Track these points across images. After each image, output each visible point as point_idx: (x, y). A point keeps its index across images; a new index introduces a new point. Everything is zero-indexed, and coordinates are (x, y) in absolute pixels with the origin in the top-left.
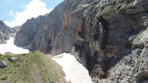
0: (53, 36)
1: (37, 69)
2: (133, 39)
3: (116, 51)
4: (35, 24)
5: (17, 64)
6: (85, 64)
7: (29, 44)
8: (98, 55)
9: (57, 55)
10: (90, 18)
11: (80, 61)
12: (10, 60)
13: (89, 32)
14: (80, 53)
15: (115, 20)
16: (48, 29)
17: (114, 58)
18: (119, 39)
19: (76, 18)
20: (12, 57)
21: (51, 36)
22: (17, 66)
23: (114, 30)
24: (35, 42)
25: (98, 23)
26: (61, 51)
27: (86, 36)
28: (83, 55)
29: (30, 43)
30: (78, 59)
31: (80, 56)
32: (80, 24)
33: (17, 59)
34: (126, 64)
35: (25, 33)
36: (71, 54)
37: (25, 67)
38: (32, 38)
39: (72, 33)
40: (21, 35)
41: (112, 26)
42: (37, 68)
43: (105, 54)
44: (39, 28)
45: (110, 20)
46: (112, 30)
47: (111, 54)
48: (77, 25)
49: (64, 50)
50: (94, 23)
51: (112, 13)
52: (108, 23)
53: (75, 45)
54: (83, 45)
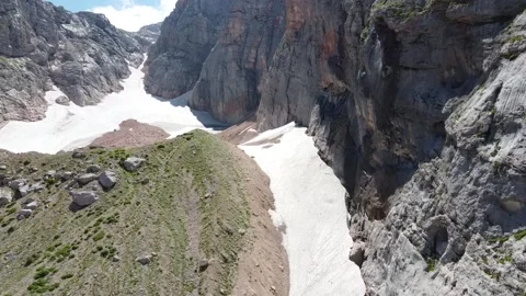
0: (262, 57)
1: (192, 191)
2: (452, 109)
3: (413, 142)
4: (204, 14)
5: (143, 176)
6: (341, 168)
7: (191, 88)
8: (372, 146)
9: (273, 128)
10: (357, 15)
11: (330, 158)
12: (123, 165)
13: (355, 62)
14: (332, 131)
15: (420, 36)
16: (247, 32)
17: (410, 159)
18: (421, 106)
19: (322, 7)
20: (128, 156)
21: (256, 59)
22: (143, 183)
23: (413, 69)
24: (206, 82)
25: (373, 37)
26: (285, 114)
27: (349, 73)
28: (337, 138)
29: (194, 83)
30: (323, 149)
31: (330, 142)
32: (332, 28)
33: (142, 162)
34: (421, 188)
35: (175, 48)
36: (307, 132)
37: (162, 184)
38: (198, 67)
39: (313, 57)
40: (163, 58)
41: (408, 57)
42: (195, 188)
43: (390, 143)
44: (218, 28)
45: (405, 33)
46: (407, 68)
47: (403, 148)
48: (324, 29)
49: (292, 112)
50: (365, 36)
51: (414, 9)
52: (400, 42)
53: (321, 101)
54: (342, 102)
